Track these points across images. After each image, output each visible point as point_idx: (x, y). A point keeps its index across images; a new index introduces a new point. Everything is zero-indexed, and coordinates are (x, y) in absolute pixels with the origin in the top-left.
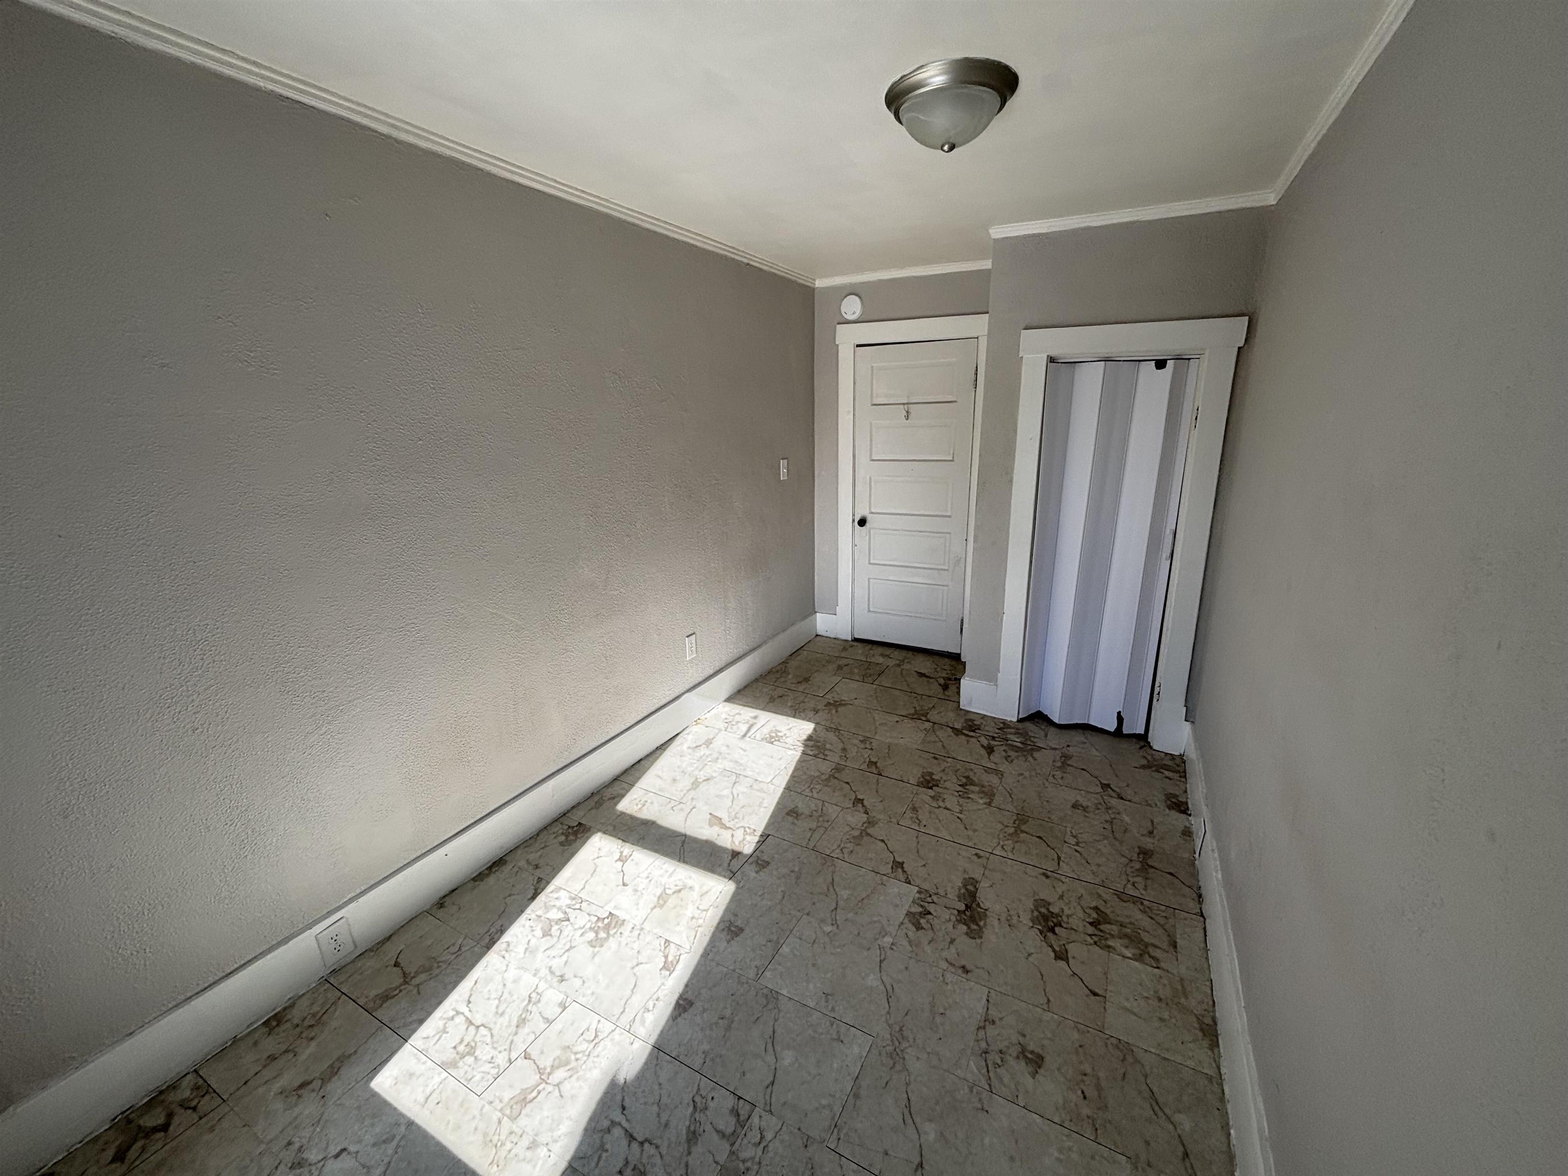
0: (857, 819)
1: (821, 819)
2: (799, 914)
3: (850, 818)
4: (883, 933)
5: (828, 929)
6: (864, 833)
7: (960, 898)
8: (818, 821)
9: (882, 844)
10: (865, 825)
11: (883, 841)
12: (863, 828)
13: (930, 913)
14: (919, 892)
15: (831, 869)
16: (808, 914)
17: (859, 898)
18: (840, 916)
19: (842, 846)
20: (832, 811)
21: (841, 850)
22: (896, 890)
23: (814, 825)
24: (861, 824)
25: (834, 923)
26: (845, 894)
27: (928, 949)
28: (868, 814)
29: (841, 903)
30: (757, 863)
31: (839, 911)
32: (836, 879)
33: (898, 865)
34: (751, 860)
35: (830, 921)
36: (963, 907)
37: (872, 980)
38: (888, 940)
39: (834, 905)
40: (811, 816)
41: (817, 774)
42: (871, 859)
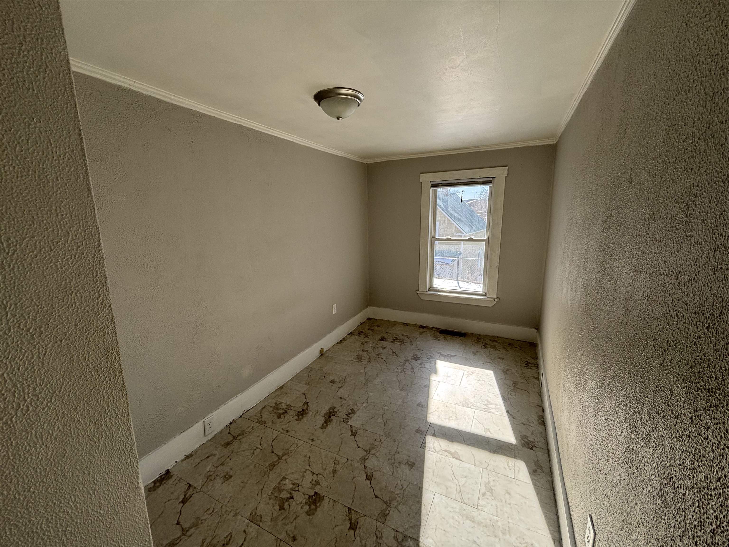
0: (372, 463)
1: (393, 461)
2: (397, 411)
3: (376, 463)
4: (365, 407)
5: (386, 408)
6: (368, 452)
7: (332, 420)
8: (394, 459)
9: (360, 445)
10: (367, 457)
11: (359, 447)
12: (368, 455)
13: (346, 414)
14: (348, 422)
15: (386, 430)
16: (394, 412)
17: (373, 419)
18: (381, 412)
19: (380, 443)
20: (387, 469)
21: (381, 440)
22: (357, 422)
23: (397, 456)
24: (370, 457)
25: (384, 410)
26: (380, 420)
27: (351, 403)
28: (365, 466)
29: (381, 416)
30: (422, 432)
31: (382, 414)
32: (383, 426)
33: (354, 434)
34: (425, 433)
35: (385, 410)
36: (332, 417)
37: (371, 394)
38: (364, 405)
39: (384, 416)
40: (399, 463)
41: (400, 507)
42: (366, 436)
